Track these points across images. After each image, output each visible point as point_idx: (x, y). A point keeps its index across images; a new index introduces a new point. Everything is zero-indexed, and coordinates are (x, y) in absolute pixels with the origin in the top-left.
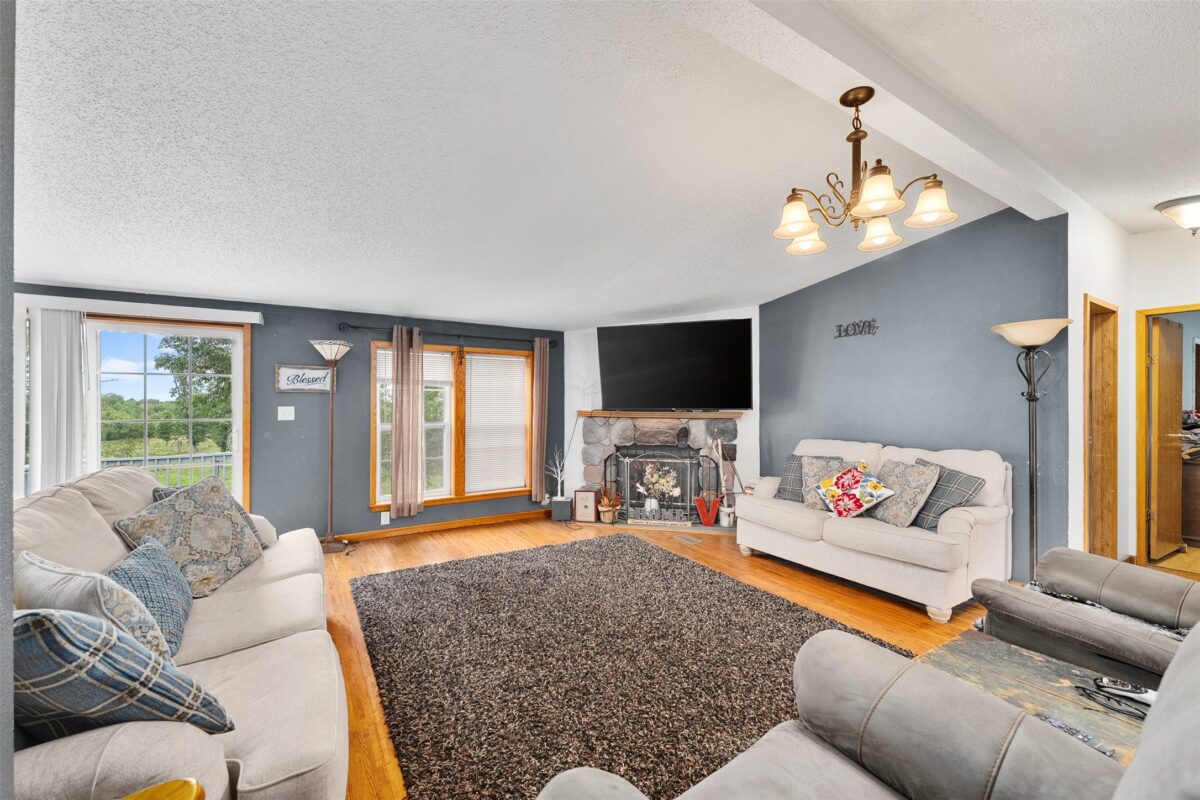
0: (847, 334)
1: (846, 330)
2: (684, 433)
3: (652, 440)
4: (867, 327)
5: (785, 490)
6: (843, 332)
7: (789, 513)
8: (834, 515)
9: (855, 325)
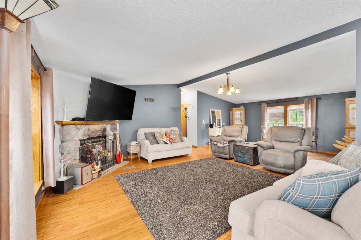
0: (147, 101)
1: (147, 100)
2: (105, 130)
3: (95, 135)
4: (152, 100)
5: (152, 142)
6: (146, 100)
7: (155, 147)
8: (169, 144)
9: (149, 99)
